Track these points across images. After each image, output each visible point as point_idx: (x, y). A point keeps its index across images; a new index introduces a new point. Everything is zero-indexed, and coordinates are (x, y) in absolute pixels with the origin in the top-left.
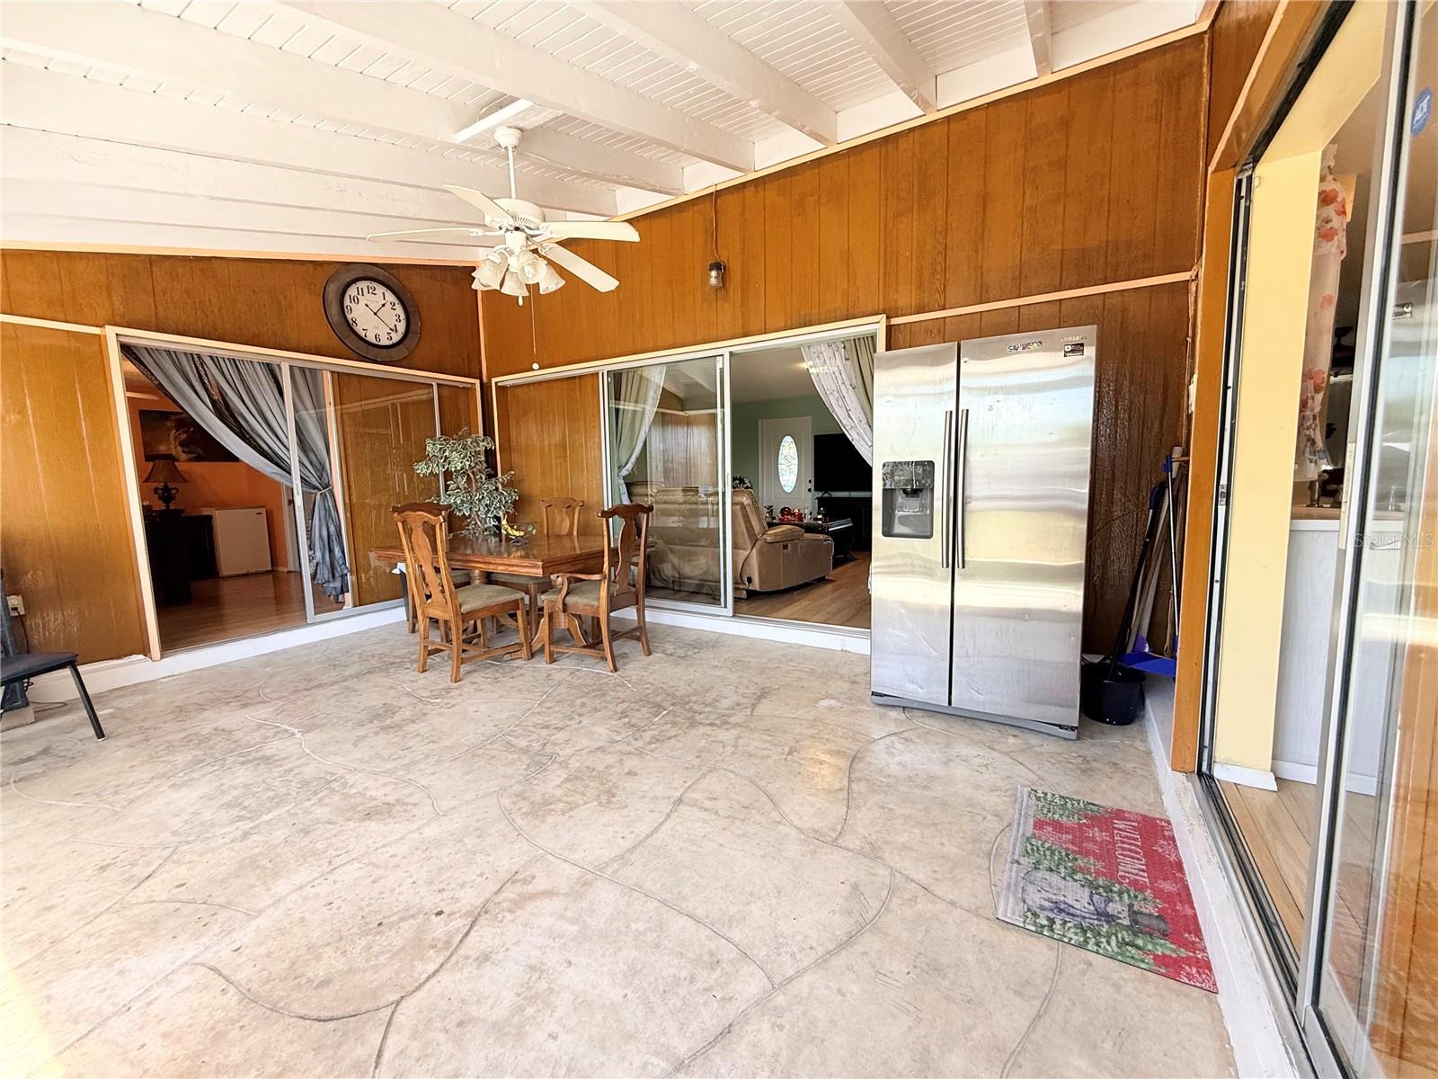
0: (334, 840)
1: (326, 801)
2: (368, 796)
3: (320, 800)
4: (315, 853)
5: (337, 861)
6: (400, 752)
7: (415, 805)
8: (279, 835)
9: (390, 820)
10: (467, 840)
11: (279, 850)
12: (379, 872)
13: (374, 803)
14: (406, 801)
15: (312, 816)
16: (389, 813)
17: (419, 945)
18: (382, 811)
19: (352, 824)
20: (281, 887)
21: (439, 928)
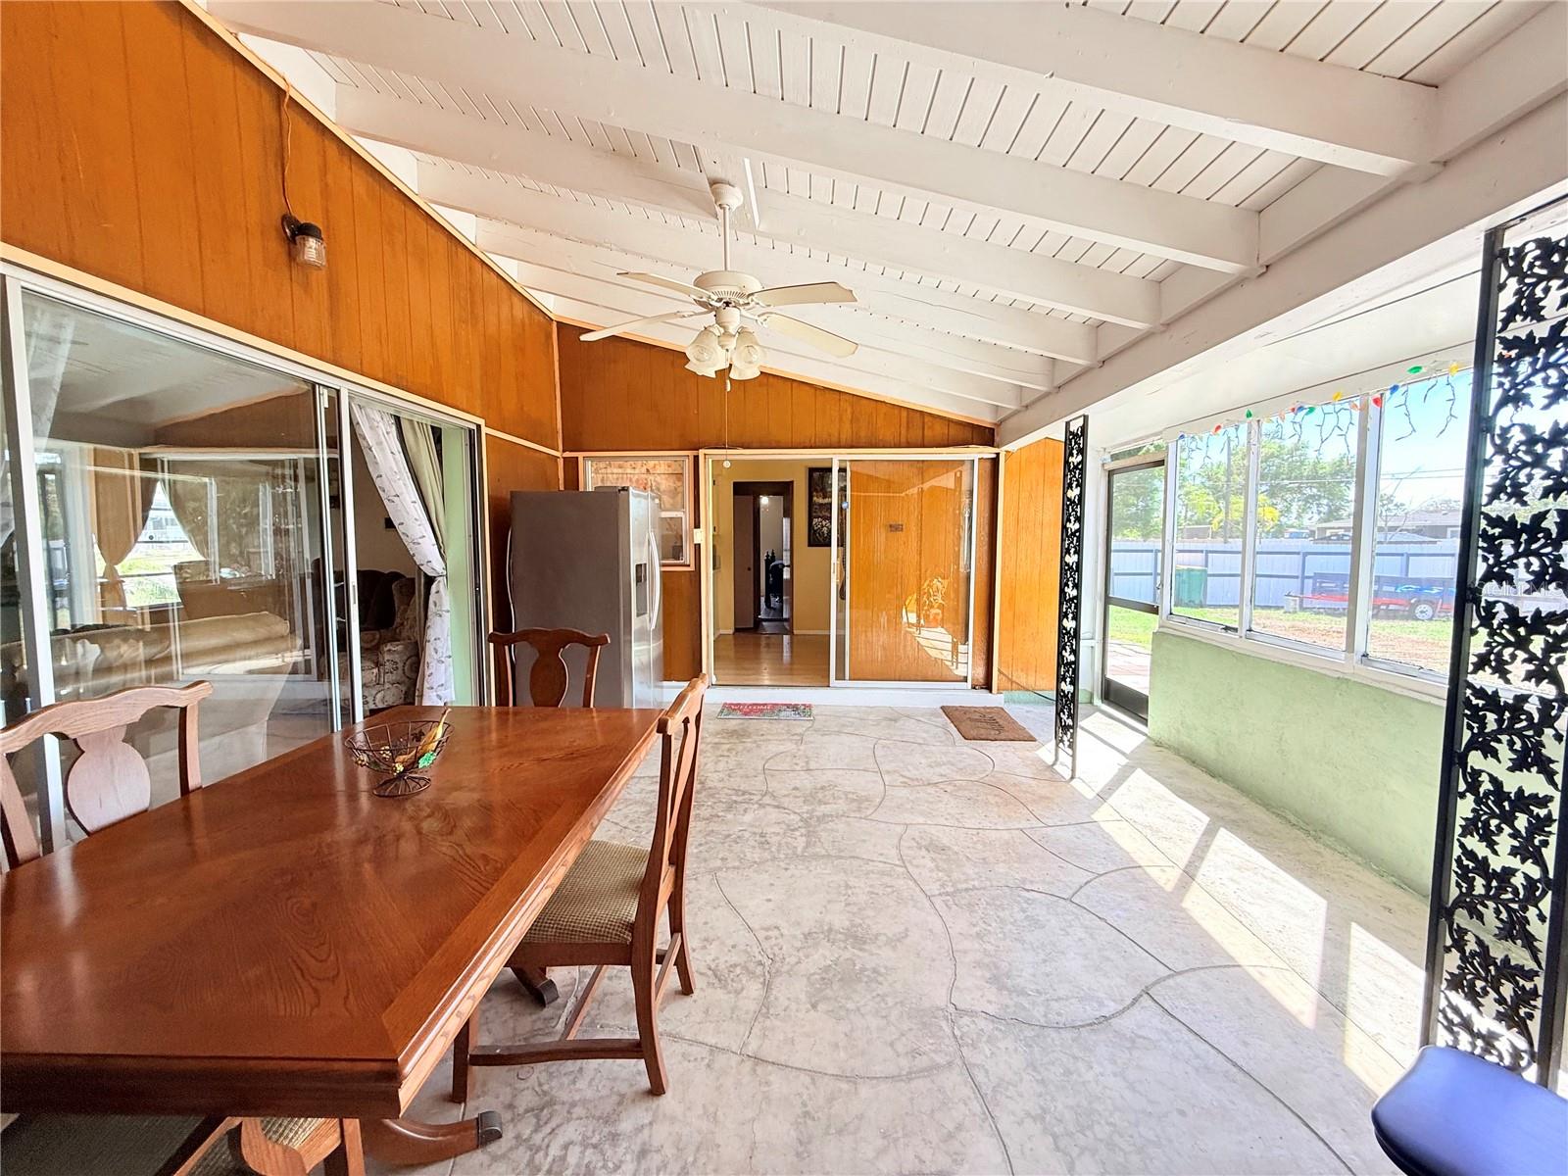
0: (971, 845)
1: (963, 877)
2: (934, 864)
3: (966, 881)
4: (984, 844)
5: (975, 832)
6: (881, 893)
7: (914, 839)
8: (1001, 868)
9: (935, 838)
10: (909, 807)
11: (1004, 858)
12: (959, 817)
13: (934, 855)
14: (915, 844)
15: (976, 870)
16: (931, 844)
17: (960, 788)
18: (935, 848)
19: (956, 848)
20: (1006, 835)
21: (949, 788)
